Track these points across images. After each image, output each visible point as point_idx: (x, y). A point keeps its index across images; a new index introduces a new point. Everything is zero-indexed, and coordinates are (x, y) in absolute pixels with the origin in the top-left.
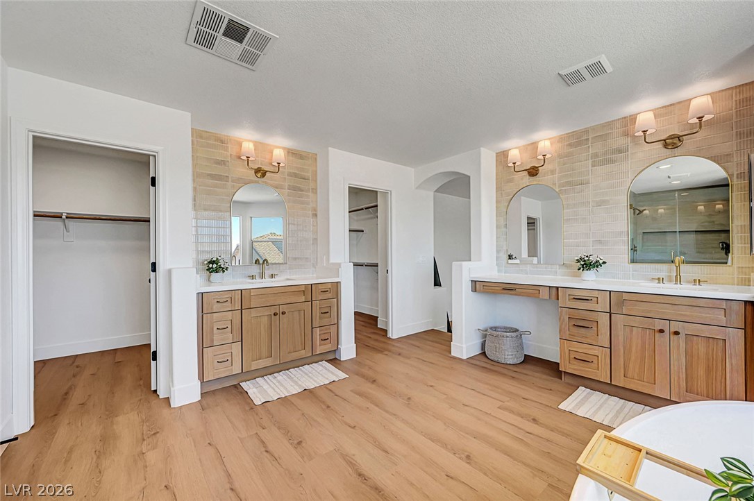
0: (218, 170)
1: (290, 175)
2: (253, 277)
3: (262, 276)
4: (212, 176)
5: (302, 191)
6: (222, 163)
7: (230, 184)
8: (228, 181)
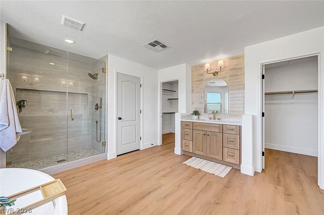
0: (200, 78)
1: (230, 70)
2: (210, 119)
3: (214, 118)
4: (198, 81)
5: (238, 76)
6: (202, 75)
7: (204, 82)
8: (203, 81)
